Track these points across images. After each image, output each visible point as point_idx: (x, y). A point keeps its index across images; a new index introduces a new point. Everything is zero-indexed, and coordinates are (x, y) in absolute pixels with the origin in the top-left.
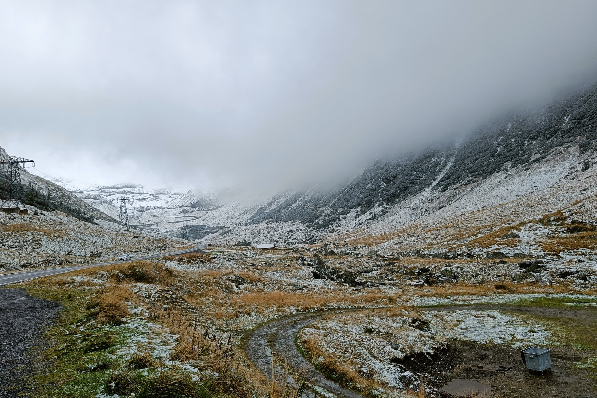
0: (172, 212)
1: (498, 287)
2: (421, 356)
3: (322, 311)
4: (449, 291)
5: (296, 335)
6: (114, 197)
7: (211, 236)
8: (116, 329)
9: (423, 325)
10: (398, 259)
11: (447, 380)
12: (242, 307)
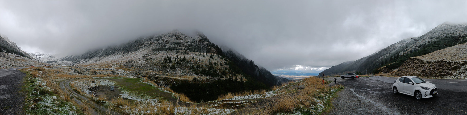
0: (45, 58)
1: (108, 75)
2: (93, 88)
3: (75, 79)
4: (99, 76)
5: (69, 83)
6: (35, 55)
7: (53, 63)
8: (35, 79)
9: (94, 82)
10: (90, 69)
11: (97, 92)
12: (59, 77)
